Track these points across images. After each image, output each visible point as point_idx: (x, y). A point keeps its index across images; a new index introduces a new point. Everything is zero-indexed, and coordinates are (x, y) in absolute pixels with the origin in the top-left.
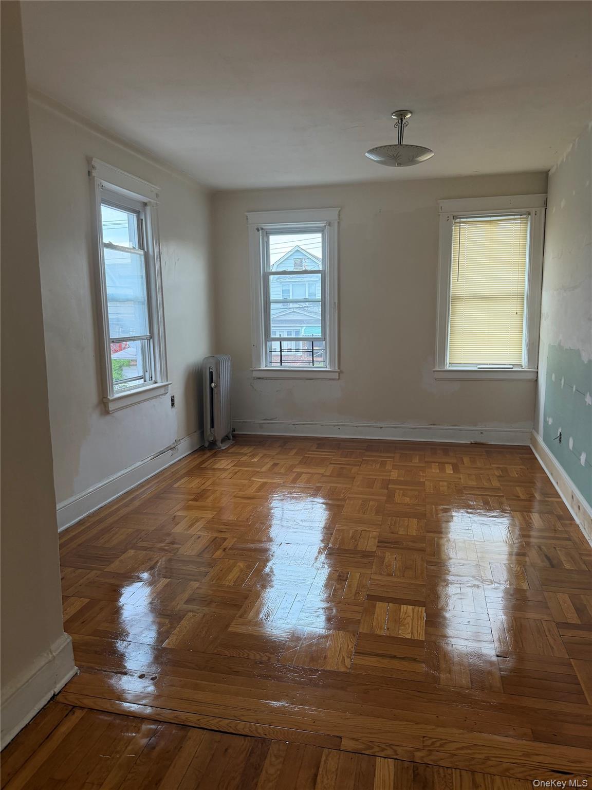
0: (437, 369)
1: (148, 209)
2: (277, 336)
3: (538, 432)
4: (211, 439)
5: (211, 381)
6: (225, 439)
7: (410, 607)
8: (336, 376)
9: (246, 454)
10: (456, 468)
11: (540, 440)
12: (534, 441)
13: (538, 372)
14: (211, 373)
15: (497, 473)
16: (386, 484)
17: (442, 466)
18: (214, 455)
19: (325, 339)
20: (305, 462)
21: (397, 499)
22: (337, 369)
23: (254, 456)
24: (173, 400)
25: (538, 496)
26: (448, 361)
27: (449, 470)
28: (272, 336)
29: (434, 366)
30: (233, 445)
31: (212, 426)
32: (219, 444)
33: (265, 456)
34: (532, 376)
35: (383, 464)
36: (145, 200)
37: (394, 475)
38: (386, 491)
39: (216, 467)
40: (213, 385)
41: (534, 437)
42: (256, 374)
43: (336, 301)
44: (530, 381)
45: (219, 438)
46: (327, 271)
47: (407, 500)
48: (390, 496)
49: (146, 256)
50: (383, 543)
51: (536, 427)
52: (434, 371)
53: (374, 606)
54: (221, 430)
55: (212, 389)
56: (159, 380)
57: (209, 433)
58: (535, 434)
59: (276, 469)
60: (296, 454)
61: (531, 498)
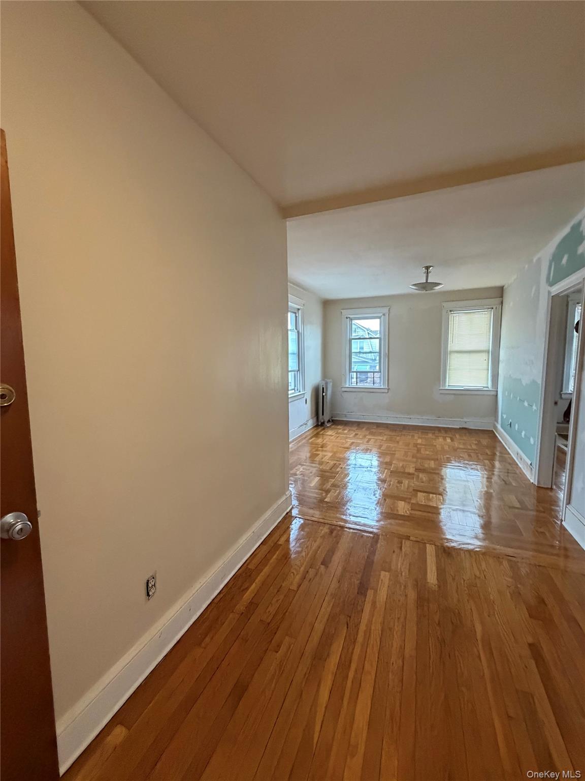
0: (441, 388)
1: (300, 311)
2: (355, 370)
3: (498, 423)
4: (322, 421)
5: (323, 392)
6: (329, 421)
7: (434, 495)
8: (386, 391)
9: (340, 429)
10: (452, 440)
11: (499, 427)
12: (495, 427)
13: (497, 391)
14: (323, 388)
15: (474, 442)
16: (416, 445)
17: (445, 438)
18: (324, 429)
19: (380, 372)
20: (372, 434)
21: (423, 451)
22: (387, 387)
23: (344, 430)
24: (306, 401)
25: (498, 454)
26: (447, 384)
27: (449, 440)
28: (352, 370)
29: (440, 387)
30: (333, 425)
31: (323, 414)
32: (326, 423)
33: (349, 430)
34: (494, 393)
35: (413, 436)
36: (299, 307)
37: (419, 441)
38: (416, 448)
39: (327, 434)
40: (324, 394)
41: (495, 425)
42: (343, 389)
43: (387, 352)
44: (493, 395)
45: (326, 420)
46: (382, 337)
47: (428, 453)
48: (419, 451)
49: (298, 332)
50: (418, 470)
51: (497, 421)
52: (440, 390)
53: (417, 494)
54: (326, 417)
55: (323, 396)
56: (301, 390)
57: (321, 418)
58: (496, 423)
59: (357, 436)
60: (366, 430)
61: (494, 454)
